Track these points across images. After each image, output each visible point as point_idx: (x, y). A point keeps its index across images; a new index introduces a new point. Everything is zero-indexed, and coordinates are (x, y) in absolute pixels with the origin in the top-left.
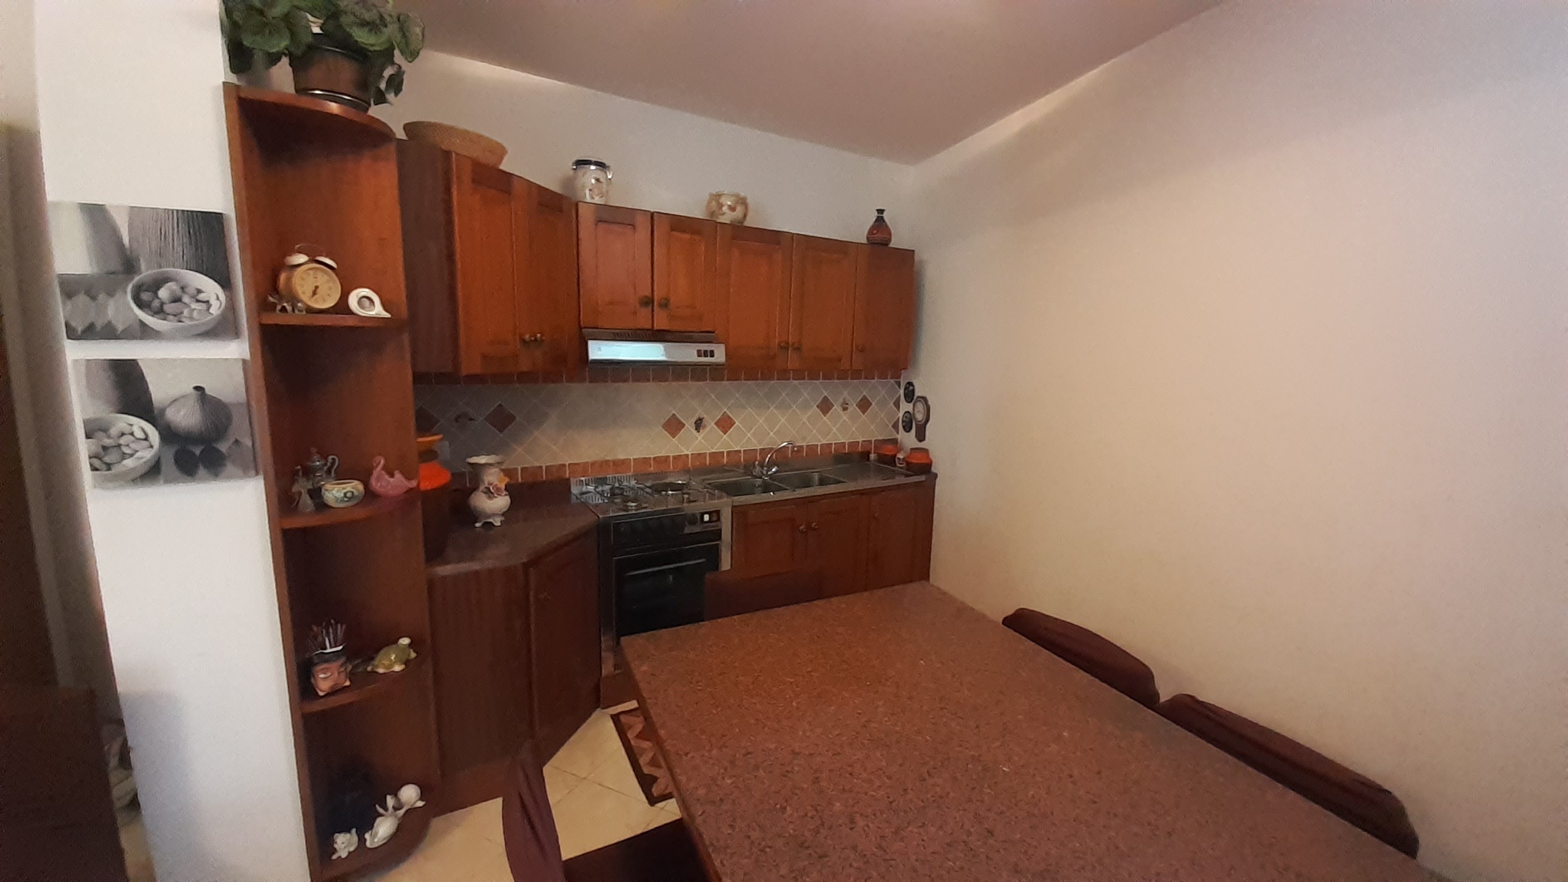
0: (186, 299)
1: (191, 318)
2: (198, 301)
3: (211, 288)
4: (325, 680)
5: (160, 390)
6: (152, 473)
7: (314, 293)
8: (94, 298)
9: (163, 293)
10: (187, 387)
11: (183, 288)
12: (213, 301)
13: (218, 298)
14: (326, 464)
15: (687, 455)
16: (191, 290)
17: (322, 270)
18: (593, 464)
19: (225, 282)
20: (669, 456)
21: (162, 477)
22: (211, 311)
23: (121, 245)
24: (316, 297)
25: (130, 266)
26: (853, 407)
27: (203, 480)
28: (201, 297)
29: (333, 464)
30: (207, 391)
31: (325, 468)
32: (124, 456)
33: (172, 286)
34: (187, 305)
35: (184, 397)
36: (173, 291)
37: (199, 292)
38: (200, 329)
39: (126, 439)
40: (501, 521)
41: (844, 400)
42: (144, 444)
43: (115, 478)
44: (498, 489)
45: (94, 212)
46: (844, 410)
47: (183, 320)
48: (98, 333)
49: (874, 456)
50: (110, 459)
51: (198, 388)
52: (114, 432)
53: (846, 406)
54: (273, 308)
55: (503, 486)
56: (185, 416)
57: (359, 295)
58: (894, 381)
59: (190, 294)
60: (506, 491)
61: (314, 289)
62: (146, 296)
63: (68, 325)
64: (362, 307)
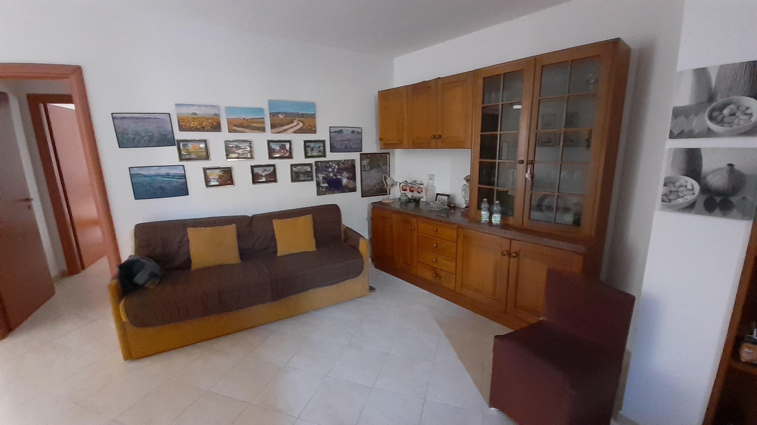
0: (738, 114)
1: (738, 124)
2: (745, 114)
4: (747, 353)
5: (710, 165)
6: (690, 207)
8: (687, 117)
9: (726, 111)
10: (724, 164)
11: (738, 108)
16: (742, 108)
21: (694, 211)
22: (752, 119)
23: (710, 89)
25: (711, 98)
27: (716, 216)
28: (749, 111)
30: (736, 167)
32: (679, 197)
33: (732, 106)
34: (738, 117)
35: (720, 169)
36: (732, 110)
37: (748, 108)
38: (743, 131)
39: (682, 189)
42: (691, 192)
43: (671, 207)
45: (700, 72)
47: (733, 125)
48: (685, 135)
50: (672, 197)
51: (731, 165)
52: (678, 184)
56: (717, 180)
59: (739, 111)
62: (716, 114)
63: (671, 132)
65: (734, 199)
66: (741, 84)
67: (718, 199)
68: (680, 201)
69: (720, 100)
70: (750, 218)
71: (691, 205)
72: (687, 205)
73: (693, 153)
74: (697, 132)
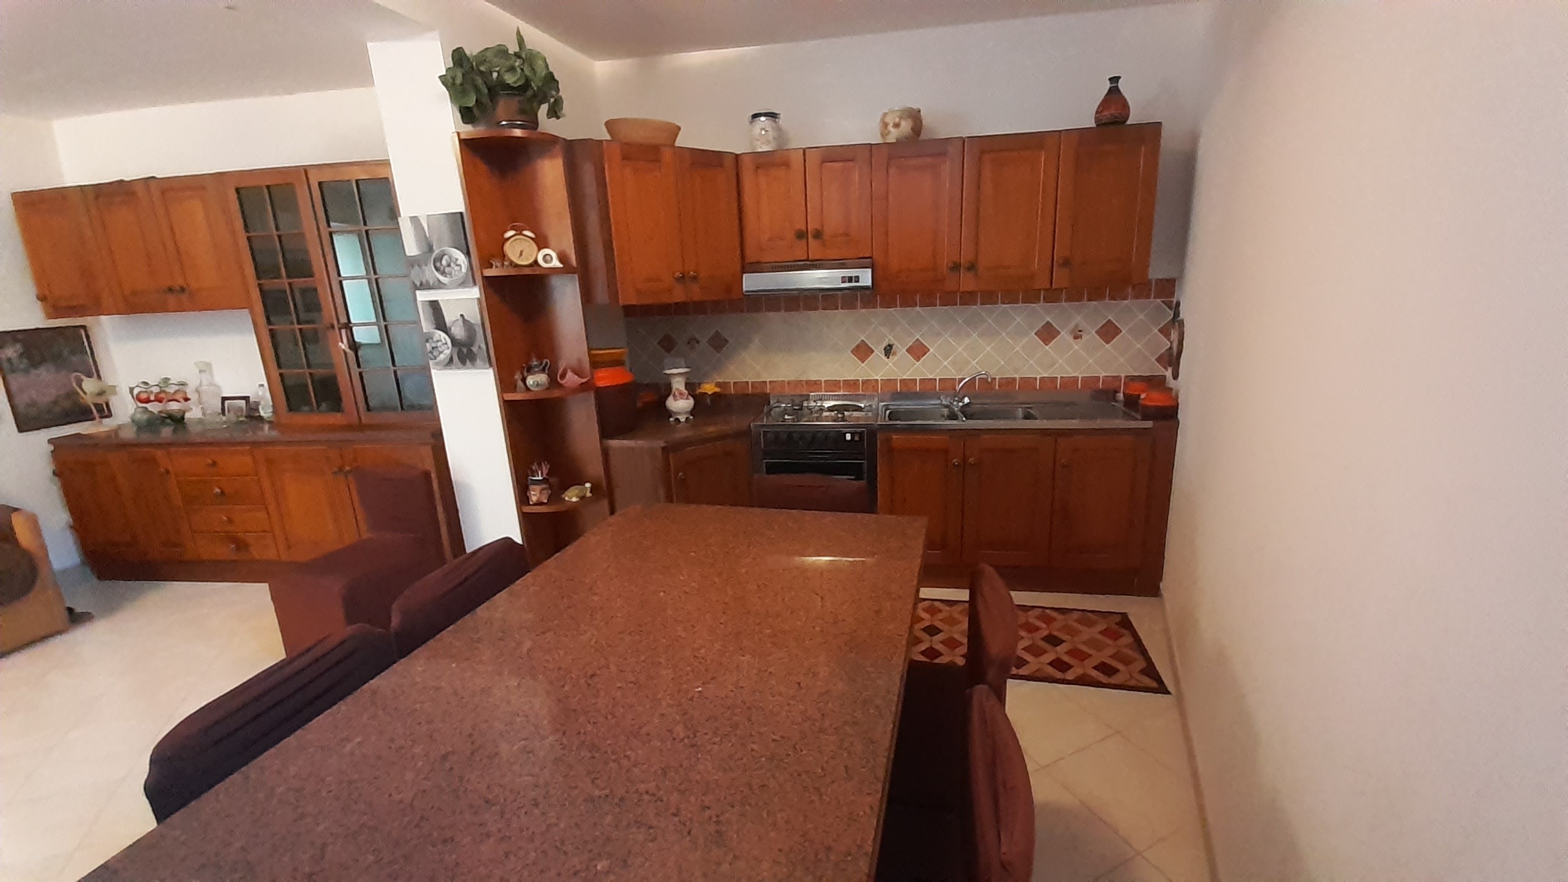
0: (452, 265)
1: (456, 275)
2: (457, 265)
3: (461, 258)
4: (535, 495)
5: (449, 317)
6: (451, 363)
7: (521, 254)
8: (420, 267)
9: (444, 262)
10: (458, 315)
11: (451, 259)
12: (463, 265)
13: (464, 263)
14: (541, 364)
15: (877, 381)
16: (454, 260)
17: (526, 240)
18: (789, 383)
19: (468, 254)
20: (858, 380)
21: (453, 367)
22: (462, 270)
23: (426, 237)
24: (522, 257)
25: (431, 249)
26: (1091, 335)
27: (469, 368)
28: (458, 262)
29: (547, 363)
30: (466, 318)
31: (541, 367)
32: (441, 352)
33: (446, 257)
34: (453, 268)
35: (457, 320)
36: (446, 260)
37: (457, 259)
38: (461, 282)
39: (439, 344)
40: (687, 418)
41: (1076, 326)
42: (446, 346)
43: (437, 364)
44: (681, 394)
45: (415, 220)
46: (1076, 338)
47: (453, 276)
48: (424, 286)
49: (1121, 396)
50: (435, 353)
51: (462, 316)
52: (435, 339)
53: (1080, 333)
54: (491, 266)
55: (686, 392)
56: (459, 332)
57: (544, 254)
58: (1163, 302)
59: (452, 261)
60: (690, 397)
61: (519, 252)
62: (438, 264)
63: (414, 283)
64: (546, 261)
65: (475, 349)
66: (446, 235)
67: (465, 350)
68: (442, 356)
69: (437, 251)
70: (491, 365)
71: (451, 360)
72: (448, 360)
73: (435, 306)
74: (431, 283)
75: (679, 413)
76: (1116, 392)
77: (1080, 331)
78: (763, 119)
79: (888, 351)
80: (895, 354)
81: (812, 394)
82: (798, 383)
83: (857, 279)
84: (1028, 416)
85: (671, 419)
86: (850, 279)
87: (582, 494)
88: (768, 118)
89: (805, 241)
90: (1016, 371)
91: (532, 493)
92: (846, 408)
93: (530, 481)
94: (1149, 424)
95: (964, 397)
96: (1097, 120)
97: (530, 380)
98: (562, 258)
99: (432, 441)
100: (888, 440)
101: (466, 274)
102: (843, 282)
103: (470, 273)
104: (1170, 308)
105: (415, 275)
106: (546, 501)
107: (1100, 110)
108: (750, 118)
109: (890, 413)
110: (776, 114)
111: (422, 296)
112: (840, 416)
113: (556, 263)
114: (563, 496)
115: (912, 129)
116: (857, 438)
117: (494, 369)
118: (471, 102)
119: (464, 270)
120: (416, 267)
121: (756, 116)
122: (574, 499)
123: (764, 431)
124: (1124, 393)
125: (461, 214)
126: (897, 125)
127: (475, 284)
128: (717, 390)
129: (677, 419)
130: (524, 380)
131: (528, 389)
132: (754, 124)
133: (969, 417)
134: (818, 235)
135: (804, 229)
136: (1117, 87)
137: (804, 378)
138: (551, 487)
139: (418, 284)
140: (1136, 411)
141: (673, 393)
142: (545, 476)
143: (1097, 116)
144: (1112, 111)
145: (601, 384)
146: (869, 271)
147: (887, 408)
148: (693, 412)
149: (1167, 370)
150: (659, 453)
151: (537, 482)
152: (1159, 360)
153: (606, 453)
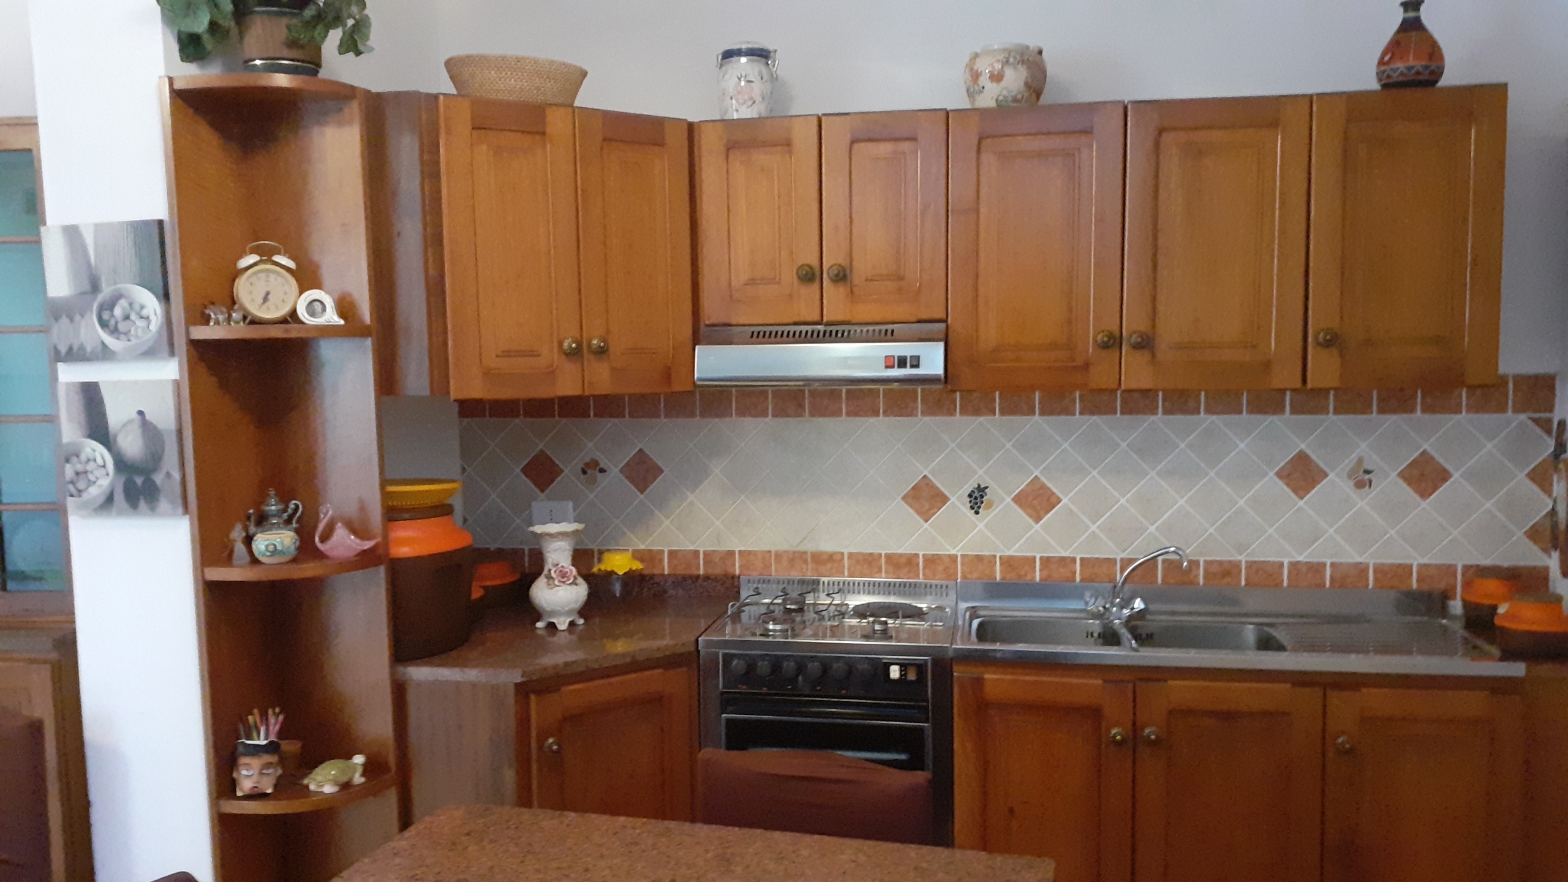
0: (133, 317)
1: (137, 337)
2: (142, 318)
3: (151, 304)
5: (116, 414)
6: (108, 502)
7: (265, 299)
8: (72, 320)
9: (118, 311)
10: (132, 411)
11: (131, 304)
12: (153, 318)
13: (155, 314)
15: (953, 559)
16: (137, 307)
18: (781, 555)
19: (165, 296)
20: (917, 555)
21: (114, 511)
22: (150, 328)
23: (89, 265)
25: (95, 286)
26: (1390, 481)
27: (144, 514)
28: (144, 313)
30: (148, 417)
31: (285, 516)
32: (91, 483)
33: (123, 303)
34: (134, 322)
35: (130, 422)
36: (124, 309)
37: (142, 307)
38: (144, 348)
39: (91, 466)
40: (572, 624)
41: (1360, 461)
42: (103, 471)
43: (84, 506)
44: (563, 575)
45: (72, 233)
46: (1360, 485)
47: (132, 338)
48: (75, 355)
49: (1456, 606)
50: (81, 485)
51: (141, 413)
52: (83, 457)
53: (1367, 477)
54: (206, 320)
55: (574, 570)
56: (131, 444)
57: (309, 300)
58: (1530, 418)
59: (136, 310)
60: (580, 580)
61: (263, 295)
62: (106, 315)
63: (55, 348)
64: (312, 314)
65: (158, 478)
66: (128, 259)
67: (139, 480)
68: (93, 491)
69: (106, 289)
70: (186, 509)
71: (109, 499)
72: (102, 499)
73: (91, 394)
74: (89, 349)
75: (553, 613)
76: (1446, 596)
77: (1367, 472)
78: (743, 60)
79: (977, 498)
80: (990, 506)
81: (826, 579)
82: (798, 557)
83: (916, 363)
84: (1266, 644)
85: (539, 625)
86: (902, 362)
87: (345, 779)
88: (751, 57)
89: (816, 285)
90: (1241, 547)
91: (244, 772)
92: (892, 611)
93: (241, 749)
94: (1517, 669)
95: (1132, 598)
96: (1380, 75)
97: (261, 543)
98: (345, 308)
99: (54, 656)
100: (979, 682)
101: (159, 332)
102: (887, 367)
103: (165, 334)
104: (1549, 432)
105: (62, 334)
106: (269, 791)
107: (1387, 58)
108: (720, 57)
109: (981, 625)
110: (768, 52)
111: (70, 374)
112: (877, 627)
113: (331, 317)
114: (305, 782)
115: (1026, 84)
116: (912, 676)
117: (191, 520)
118: (200, 24)
119: (154, 327)
120: (64, 320)
121: (728, 55)
122: (328, 789)
123: (725, 655)
124: (1464, 600)
125: (160, 223)
126: (997, 77)
127: (172, 353)
128: (637, 566)
129: (552, 626)
130: (248, 540)
131: (255, 561)
132: (724, 68)
133: (1144, 639)
134: (842, 277)
135: (815, 262)
136: (1418, 20)
137: (809, 547)
138: (282, 762)
139: (63, 350)
140: (1491, 641)
141: (546, 572)
142: (273, 738)
143: (1383, 68)
144: (1409, 63)
145: (404, 551)
146: (941, 346)
147: (974, 613)
148: (586, 610)
149: (1550, 556)
150: (511, 699)
151: (257, 750)
152: (1534, 534)
153: (399, 691)
